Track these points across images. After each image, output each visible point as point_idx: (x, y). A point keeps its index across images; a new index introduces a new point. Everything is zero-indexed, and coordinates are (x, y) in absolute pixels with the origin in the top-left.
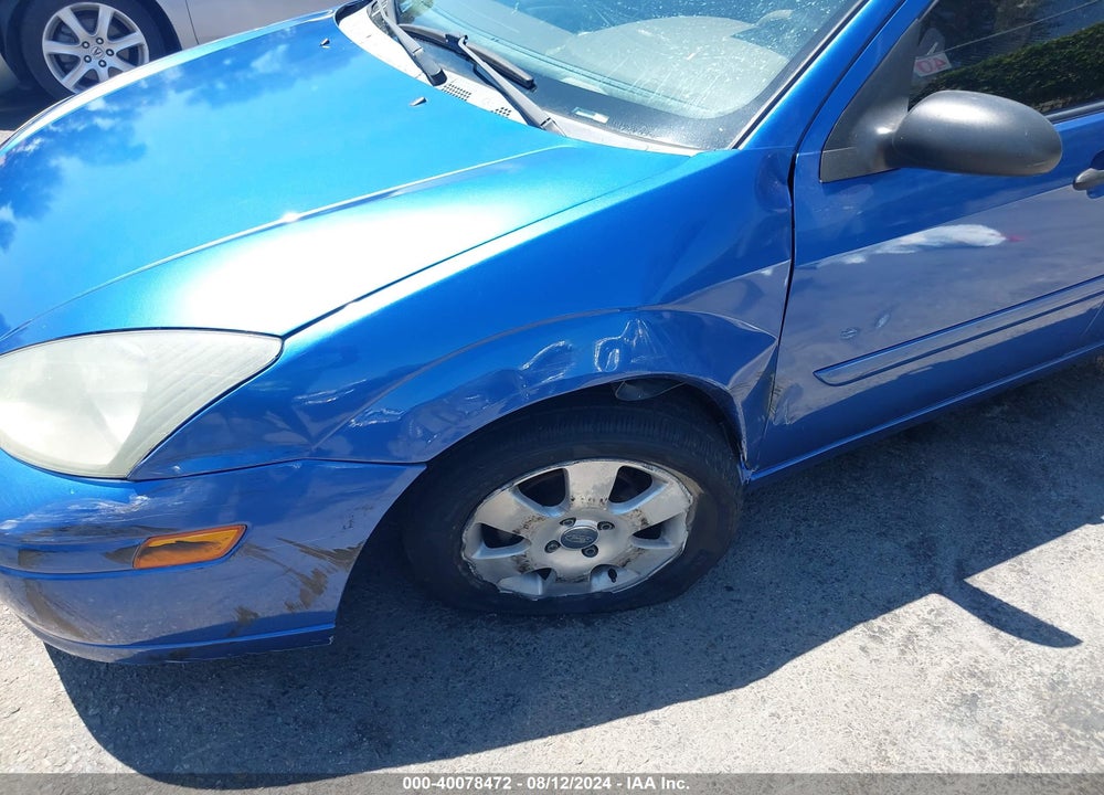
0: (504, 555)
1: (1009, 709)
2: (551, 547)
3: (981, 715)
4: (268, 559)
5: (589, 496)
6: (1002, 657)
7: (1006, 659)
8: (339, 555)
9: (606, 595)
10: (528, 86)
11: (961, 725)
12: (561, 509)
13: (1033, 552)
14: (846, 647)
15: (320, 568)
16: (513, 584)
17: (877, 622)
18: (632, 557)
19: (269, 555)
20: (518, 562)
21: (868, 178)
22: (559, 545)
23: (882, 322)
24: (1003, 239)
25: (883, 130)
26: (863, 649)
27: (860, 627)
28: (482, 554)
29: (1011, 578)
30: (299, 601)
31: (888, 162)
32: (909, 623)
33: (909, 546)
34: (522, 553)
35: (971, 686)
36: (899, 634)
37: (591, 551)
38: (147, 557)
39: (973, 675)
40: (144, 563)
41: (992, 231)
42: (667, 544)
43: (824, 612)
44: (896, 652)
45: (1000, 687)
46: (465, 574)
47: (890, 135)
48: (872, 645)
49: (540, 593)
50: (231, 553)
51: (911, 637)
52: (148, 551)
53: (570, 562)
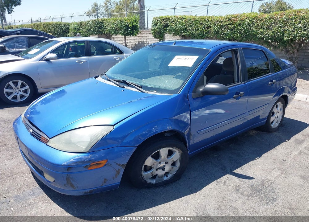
1: (245, 190)
2: (157, 169)
3: (240, 192)
4: (111, 166)
5: (164, 156)
6: (241, 183)
7: (242, 183)
8: (123, 165)
9: (166, 181)
10: (141, 87)
11: (237, 193)
12: (159, 160)
13: (243, 166)
14: (213, 185)
15: (119, 169)
17: (218, 180)
18: (171, 170)
19: (111, 165)
20: (152, 173)
21: (200, 97)
22: (159, 169)
23: (207, 122)
24: (224, 112)
25: (201, 90)
26: (217, 185)
27: (215, 181)
29: (240, 171)
30: (115, 176)
31: (203, 95)
32: (224, 180)
33: (221, 168)
34: (152, 171)
35: (237, 188)
36: (223, 182)
37: (164, 170)
38: (91, 167)
39: (237, 186)
40: (90, 168)
41: (222, 110)
42: (177, 166)
43: (208, 180)
44: (223, 184)
45: (242, 187)
47: (202, 91)
48: (218, 184)
49: (155, 182)
50: (105, 165)
51: (225, 182)
52: (91, 166)
53: (160, 173)
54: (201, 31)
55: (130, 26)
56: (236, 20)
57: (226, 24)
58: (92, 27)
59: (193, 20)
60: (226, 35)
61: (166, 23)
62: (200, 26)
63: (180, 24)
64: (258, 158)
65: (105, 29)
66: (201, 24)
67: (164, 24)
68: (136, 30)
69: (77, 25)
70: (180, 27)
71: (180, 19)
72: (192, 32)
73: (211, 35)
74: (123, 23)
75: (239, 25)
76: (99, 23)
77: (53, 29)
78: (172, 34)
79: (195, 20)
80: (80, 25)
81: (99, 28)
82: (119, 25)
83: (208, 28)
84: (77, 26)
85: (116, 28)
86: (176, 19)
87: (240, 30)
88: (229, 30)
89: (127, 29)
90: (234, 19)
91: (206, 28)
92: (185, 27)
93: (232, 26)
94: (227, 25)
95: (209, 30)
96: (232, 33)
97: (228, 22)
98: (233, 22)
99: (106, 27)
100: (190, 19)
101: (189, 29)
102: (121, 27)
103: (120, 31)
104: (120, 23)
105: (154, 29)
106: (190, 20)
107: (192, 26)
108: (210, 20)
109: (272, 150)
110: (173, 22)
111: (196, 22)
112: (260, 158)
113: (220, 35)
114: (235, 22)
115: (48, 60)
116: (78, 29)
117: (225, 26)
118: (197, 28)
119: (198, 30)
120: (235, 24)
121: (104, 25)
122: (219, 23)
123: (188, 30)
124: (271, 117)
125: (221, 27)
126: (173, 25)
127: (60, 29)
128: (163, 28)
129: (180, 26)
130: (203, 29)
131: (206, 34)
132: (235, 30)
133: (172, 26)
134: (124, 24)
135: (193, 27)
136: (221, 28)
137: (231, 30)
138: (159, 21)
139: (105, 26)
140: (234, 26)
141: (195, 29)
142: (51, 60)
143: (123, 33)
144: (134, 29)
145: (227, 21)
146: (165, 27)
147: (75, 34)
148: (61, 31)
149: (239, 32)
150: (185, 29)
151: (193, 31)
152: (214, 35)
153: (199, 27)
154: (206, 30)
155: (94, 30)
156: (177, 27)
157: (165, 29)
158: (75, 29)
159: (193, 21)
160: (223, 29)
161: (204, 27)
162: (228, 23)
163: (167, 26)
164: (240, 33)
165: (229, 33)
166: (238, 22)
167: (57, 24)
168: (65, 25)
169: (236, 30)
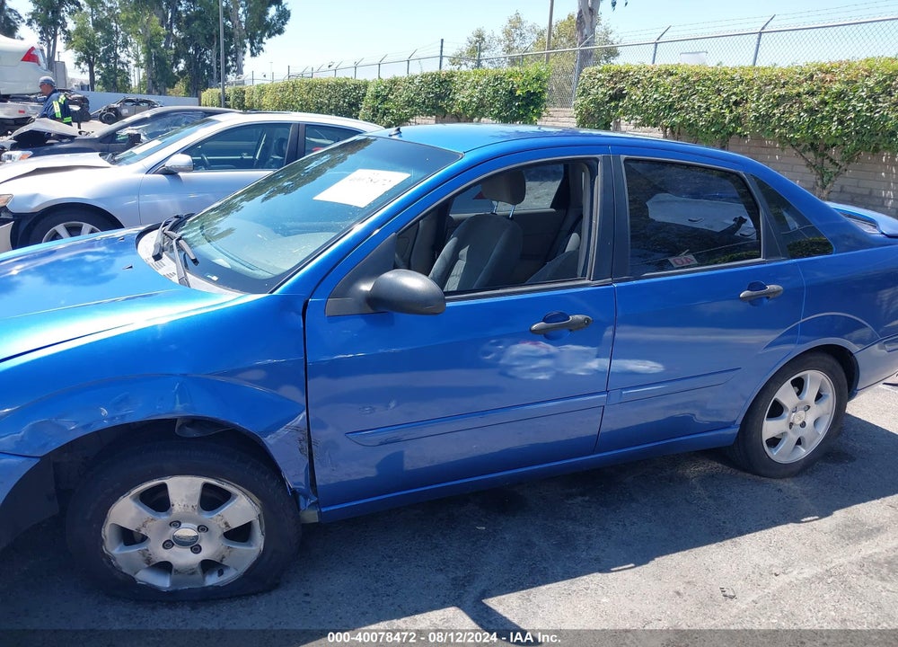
0: (133, 551)
2: (168, 545)
5: (184, 503)
9: (216, 588)
10: (196, 263)
12: (167, 514)
13: (544, 588)
16: (145, 577)
18: (226, 554)
20: (144, 555)
22: (173, 544)
23: (392, 405)
28: (120, 550)
29: (516, 604)
31: (371, 307)
34: (145, 547)
37: (196, 548)
42: (251, 546)
46: (110, 566)
47: (368, 293)
49: (168, 586)
53: (183, 558)
54: (714, 115)
55: (518, 92)
56: (831, 81)
57: (794, 91)
58: (419, 94)
59: (695, 79)
60: (792, 129)
61: (619, 86)
62: (714, 99)
63: (656, 90)
64: (632, 565)
65: (452, 99)
66: (719, 92)
67: (613, 88)
68: (537, 105)
69: (383, 87)
70: (655, 99)
71: (659, 76)
72: (687, 117)
73: (746, 129)
74: (500, 84)
75: (840, 96)
76: (440, 83)
77: (327, 96)
78: (632, 122)
79: (703, 78)
80: (391, 89)
81: (439, 97)
82: (490, 90)
83: (736, 103)
84: (382, 90)
85: (481, 99)
86: (649, 75)
87: (842, 112)
88: (806, 111)
89: (510, 102)
90: (825, 77)
91: (731, 104)
92: (671, 100)
93: (816, 100)
94: (799, 95)
95: (740, 110)
96: (812, 124)
97: (805, 87)
98: (819, 88)
99: (457, 96)
100: (688, 77)
101: (682, 108)
102: (494, 97)
103: (491, 107)
104: (494, 83)
105: (582, 105)
106: (685, 80)
107: (690, 97)
108: (748, 78)
109: (714, 546)
110: (638, 83)
111: (703, 86)
112: (637, 568)
113: (774, 129)
114: (826, 85)
115: (171, 173)
116: (385, 99)
117: (791, 98)
118: (704, 105)
119: (709, 110)
120: (826, 94)
121: (451, 90)
122: (773, 89)
123: (676, 110)
124: (765, 422)
125: (781, 100)
126: (637, 94)
127: (345, 97)
128: (607, 102)
129: (655, 96)
130: (722, 109)
131: (730, 123)
132: (824, 113)
133: (633, 98)
134: (503, 89)
135: (694, 99)
136: (778, 105)
137: (811, 111)
138: (599, 80)
139: (455, 93)
140: (823, 98)
141: (699, 106)
142: (181, 174)
143: (499, 113)
144: (532, 103)
145: (799, 84)
146: (612, 98)
147: (374, 111)
148: (344, 101)
149: (835, 118)
150: (670, 107)
151: (692, 115)
152: (754, 127)
153: (710, 101)
154: (731, 112)
155: (424, 102)
156: (647, 101)
157: (613, 104)
158: (377, 97)
159: (695, 82)
160: (784, 108)
161: (726, 101)
162: (802, 90)
163: (618, 96)
164: (841, 122)
165: (803, 124)
166: (836, 87)
167: (337, 83)
168: (357, 87)
169: (828, 111)
